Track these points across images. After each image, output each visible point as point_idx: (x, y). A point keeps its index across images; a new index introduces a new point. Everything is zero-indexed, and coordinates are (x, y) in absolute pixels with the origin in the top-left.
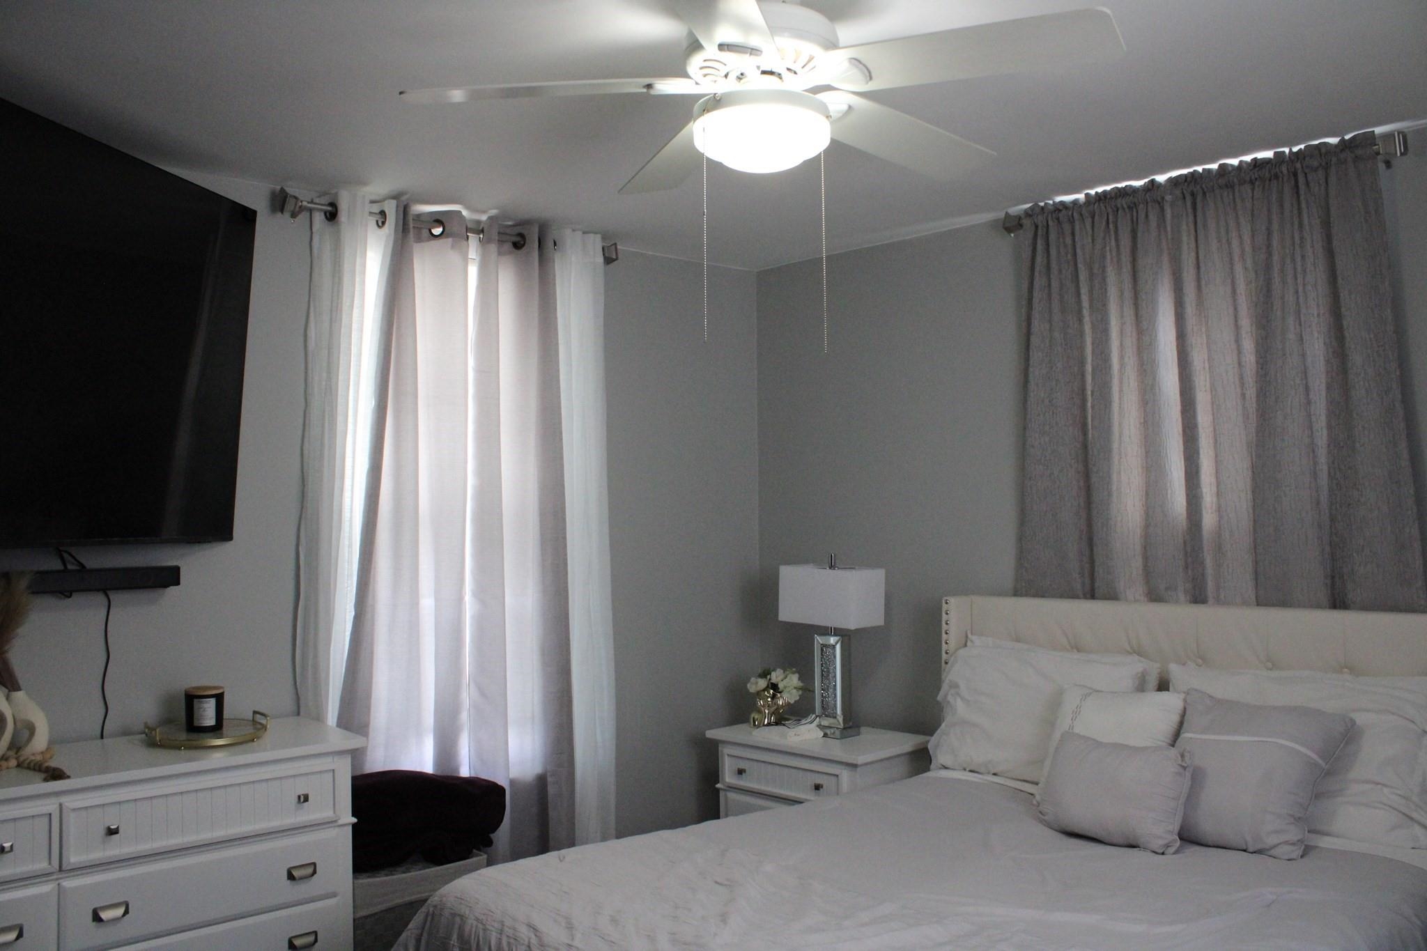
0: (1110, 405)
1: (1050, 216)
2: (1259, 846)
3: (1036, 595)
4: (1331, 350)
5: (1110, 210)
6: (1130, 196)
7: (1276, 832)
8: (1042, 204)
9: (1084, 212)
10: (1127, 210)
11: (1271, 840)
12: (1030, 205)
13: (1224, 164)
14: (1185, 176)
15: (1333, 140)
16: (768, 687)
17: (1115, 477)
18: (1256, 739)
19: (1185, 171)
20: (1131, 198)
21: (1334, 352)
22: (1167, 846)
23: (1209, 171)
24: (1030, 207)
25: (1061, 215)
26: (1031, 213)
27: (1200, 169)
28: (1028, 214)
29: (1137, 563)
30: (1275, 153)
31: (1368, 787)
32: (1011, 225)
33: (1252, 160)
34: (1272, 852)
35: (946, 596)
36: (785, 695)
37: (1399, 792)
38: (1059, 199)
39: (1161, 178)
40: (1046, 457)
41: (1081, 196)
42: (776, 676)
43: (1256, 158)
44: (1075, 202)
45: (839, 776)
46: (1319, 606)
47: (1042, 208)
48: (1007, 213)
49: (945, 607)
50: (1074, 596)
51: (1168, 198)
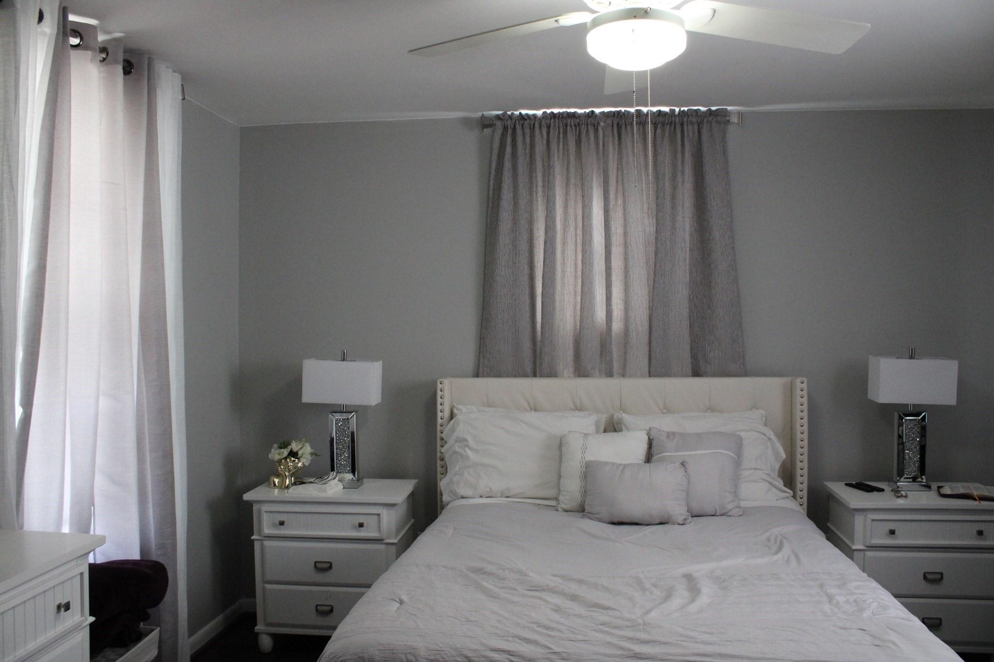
0: (555, 251)
1: (517, 122)
2: (723, 511)
3: (494, 376)
4: (693, 229)
5: (561, 125)
6: (577, 118)
7: (732, 502)
8: (509, 113)
9: (543, 123)
10: (573, 127)
11: (730, 506)
12: (502, 112)
13: (640, 110)
14: (614, 112)
15: (703, 109)
16: (289, 455)
17: (557, 298)
18: (710, 452)
19: (613, 109)
20: (578, 120)
21: (695, 230)
22: (685, 519)
23: (628, 112)
24: (502, 114)
25: (526, 123)
26: (501, 117)
27: (623, 109)
28: (498, 117)
29: (570, 353)
30: (670, 109)
31: (751, 472)
32: (486, 123)
33: (657, 111)
34: (729, 514)
35: (439, 379)
36: (303, 460)
37: (765, 472)
38: (524, 112)
39: (597, 111)
40: (509, 283)
41: (539, 113)
42: (294, 446)
43: (660, 110)
44: (535, 116)
45: (381, 515)
46: (687, 376)
47: (509, 116)
48: (483, 114)
49: (439, 386)
50: (525, 375)
51: (602, 124)
